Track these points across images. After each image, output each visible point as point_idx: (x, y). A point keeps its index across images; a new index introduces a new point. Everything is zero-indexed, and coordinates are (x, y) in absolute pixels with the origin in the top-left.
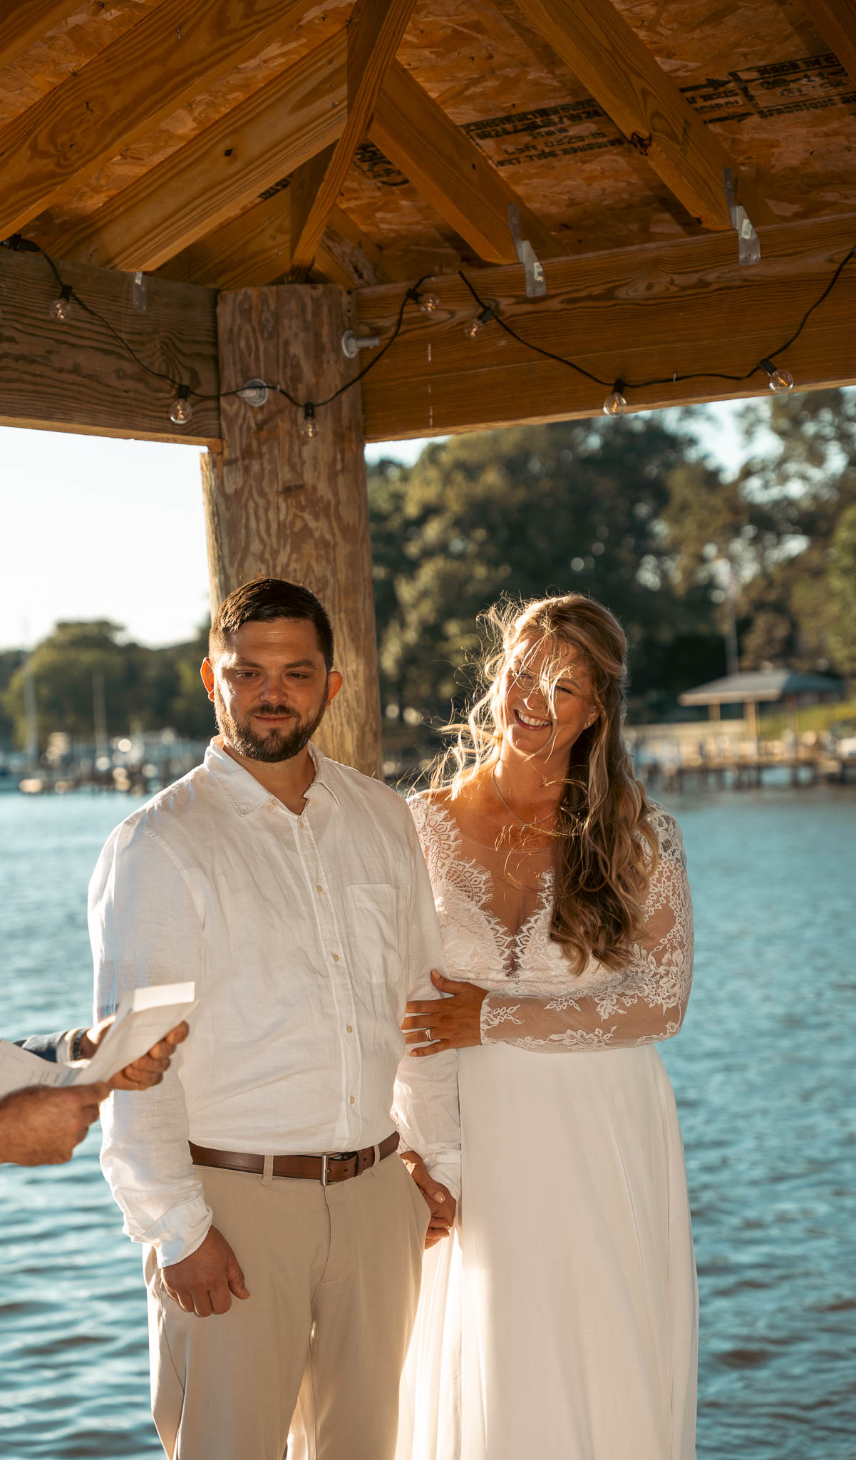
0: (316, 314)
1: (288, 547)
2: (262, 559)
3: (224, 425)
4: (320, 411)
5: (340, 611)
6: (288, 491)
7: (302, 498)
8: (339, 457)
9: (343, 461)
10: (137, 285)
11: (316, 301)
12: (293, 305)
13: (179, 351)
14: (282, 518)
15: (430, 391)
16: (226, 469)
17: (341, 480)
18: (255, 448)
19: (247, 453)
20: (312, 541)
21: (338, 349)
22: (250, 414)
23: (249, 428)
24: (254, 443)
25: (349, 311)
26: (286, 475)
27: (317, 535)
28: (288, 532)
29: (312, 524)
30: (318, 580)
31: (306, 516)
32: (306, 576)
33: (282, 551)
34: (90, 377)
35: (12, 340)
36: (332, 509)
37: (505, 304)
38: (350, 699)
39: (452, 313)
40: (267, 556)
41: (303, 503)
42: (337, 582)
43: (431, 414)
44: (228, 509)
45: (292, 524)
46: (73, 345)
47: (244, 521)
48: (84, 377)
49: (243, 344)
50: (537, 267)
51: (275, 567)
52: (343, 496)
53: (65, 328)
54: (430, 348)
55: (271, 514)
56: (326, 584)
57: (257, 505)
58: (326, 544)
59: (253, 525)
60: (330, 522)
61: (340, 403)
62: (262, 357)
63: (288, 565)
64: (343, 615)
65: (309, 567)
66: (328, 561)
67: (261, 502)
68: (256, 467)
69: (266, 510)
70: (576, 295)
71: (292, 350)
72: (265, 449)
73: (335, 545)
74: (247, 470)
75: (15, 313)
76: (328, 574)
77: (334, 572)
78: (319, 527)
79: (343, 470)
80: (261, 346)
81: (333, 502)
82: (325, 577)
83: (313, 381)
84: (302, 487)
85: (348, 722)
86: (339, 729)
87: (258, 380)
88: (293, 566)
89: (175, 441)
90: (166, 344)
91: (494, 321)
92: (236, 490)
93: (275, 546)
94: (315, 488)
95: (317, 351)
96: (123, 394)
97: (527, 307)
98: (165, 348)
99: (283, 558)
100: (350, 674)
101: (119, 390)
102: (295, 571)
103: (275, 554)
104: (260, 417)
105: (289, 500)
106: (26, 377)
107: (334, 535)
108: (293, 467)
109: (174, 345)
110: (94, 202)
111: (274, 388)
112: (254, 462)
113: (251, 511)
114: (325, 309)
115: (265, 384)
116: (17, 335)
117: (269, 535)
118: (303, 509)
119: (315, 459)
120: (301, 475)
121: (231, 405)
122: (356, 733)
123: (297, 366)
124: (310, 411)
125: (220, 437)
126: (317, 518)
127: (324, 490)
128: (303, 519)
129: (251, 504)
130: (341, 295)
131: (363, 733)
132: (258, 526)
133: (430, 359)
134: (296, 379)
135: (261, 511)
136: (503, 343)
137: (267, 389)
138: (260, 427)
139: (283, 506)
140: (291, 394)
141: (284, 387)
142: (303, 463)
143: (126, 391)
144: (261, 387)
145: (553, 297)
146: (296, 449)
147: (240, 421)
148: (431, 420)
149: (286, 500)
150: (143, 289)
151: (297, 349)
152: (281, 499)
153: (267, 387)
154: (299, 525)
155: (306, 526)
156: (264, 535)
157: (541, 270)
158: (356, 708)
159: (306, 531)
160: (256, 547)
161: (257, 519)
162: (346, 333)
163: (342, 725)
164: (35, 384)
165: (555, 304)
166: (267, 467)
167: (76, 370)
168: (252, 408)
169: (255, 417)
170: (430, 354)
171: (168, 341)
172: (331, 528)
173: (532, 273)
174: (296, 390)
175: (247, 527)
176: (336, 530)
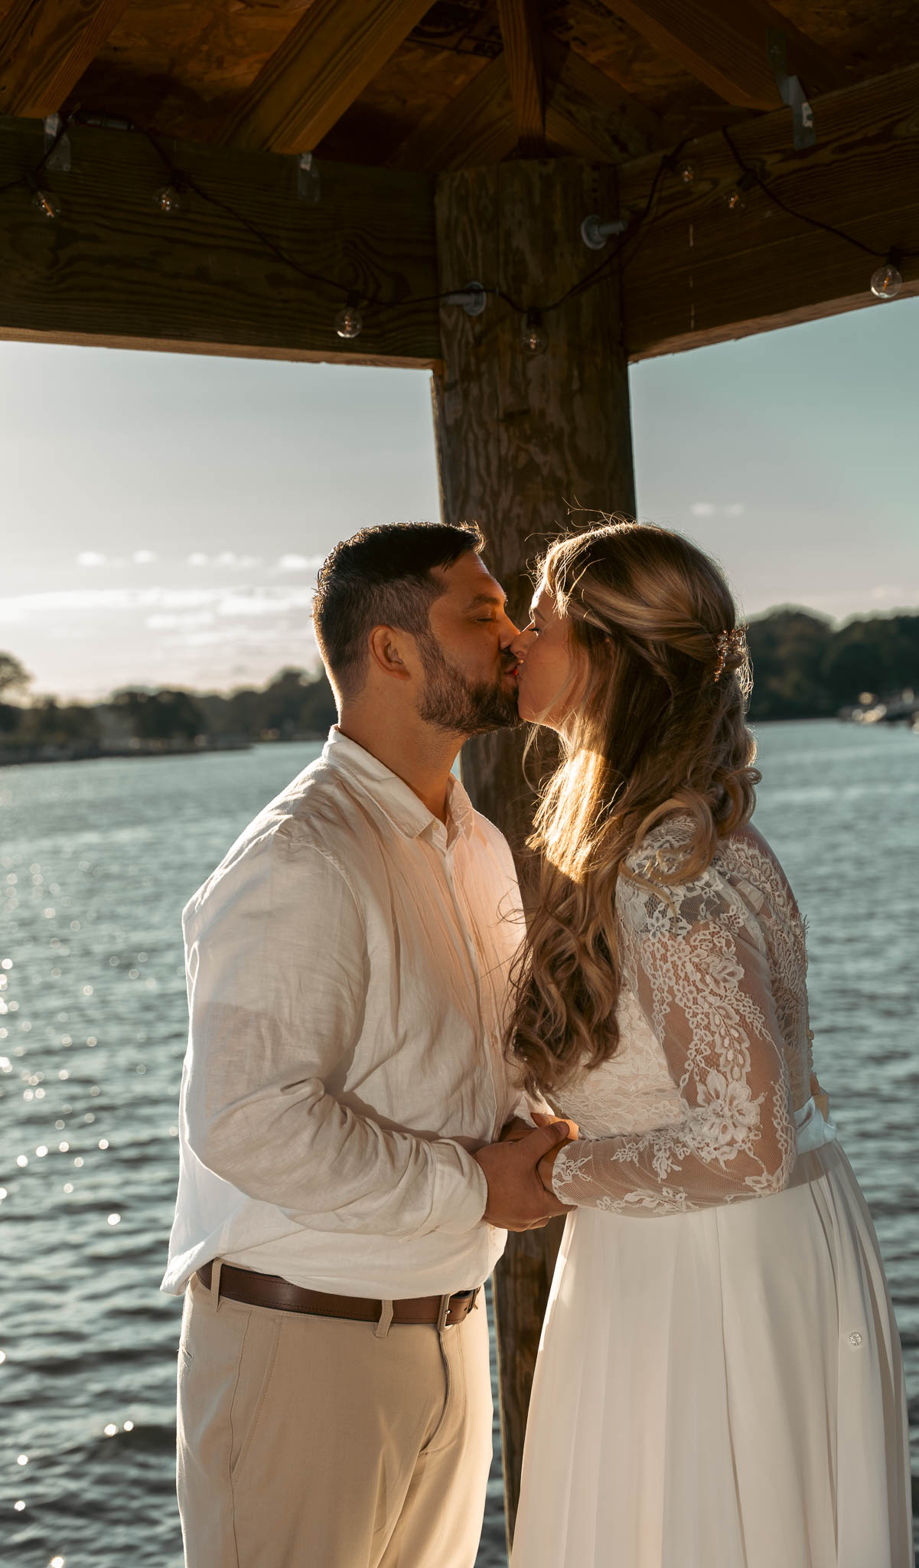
0: (546, 195)
1: (511, 487)
2: (482, 504)
3: (443, 341)
4: (550, 316)
6: (510, 418)
7: (527, 426)
8: (576, 373)
9: (581, 380)
10: (304, 171)
11: (546, 180)
12: (516, 187)
13: (376, 252)
14: (503, 452)
15: (691, 285)
16: (446, 395)
17: (578, 402)
18: (473, 368)
19: (466, 375)
20: (539, 479)
21: (575, 239)
22: (468, 326)
23: (467, 343)
24: (473, 360)
25: (594, 190)
26: (507, 399)
27: (545, 471)
28: (510, 469)
29: (540, 459)
30: (546, 528)
31: (533, 449)
32: (531, 523)
33: (503, 494)
34: (225, 284)
35: (95, 239)
36: (566, 440)
37: (773, 163)
39: (715, 182)
40: (488, 499)
41: (529, 432)
43: (693, 314)
44: (449, 444)
45: (515, 458)
46: (196, 244)
47: (464, 459)
48: (214, 284)
49: (460, 239)
50: (806, 109)
51: (496, 512)
52: (582, 423)
53: (178, 224)
54: (691, 230)
55: (491, 447)
57: (476, 436)
58: (558, 483)
59: (473, 462)
60: (562, 455)
62: (480, 254)
63: (510, 510)
65: (536, 512)
67: (480, 434)
68: (474, 391)
69: (486, 443)
70: (849, 140)
71: (515, 243)
72: (484, 367)
73: (569, 483)
74: (466, 394)
75: (93, 205)
76: (560, 520)
78: (548, 461)
79: (581, 391)
80: (479, 240)
81: (567, 430)
82: (555, 523)
83: (542, 279)
84: (526, 412)
87: (476, 283)
88: (516, 510)
89: (374, 363)
90: (353, 244)
91: (758, 187)
92: (456, 421)
93: (496, 487)
94: (542, 414)
95: (547, 242)
96: (280, 305)
97: (795, 164)
98: (353, 249)
99: (504, 501)
101: (274, 300)
102: (518, 517)
103: (496, 496)
104: (478, 328)
105: (511, 430)
106: (114, 284)
107: (567, 471)
108: (516, 389)
109: (367, 244)
110: (243, 73)
111: (493, 291)
112: (472, 385)
113: (471, 445)
114: (559, 188)
115: (482, 287)
116: (96, 231)
117: (489, 474)
118: (528, 440)
119: (544, 377)
120: (525, 398)
121: (450, 316)
123: (521, 262)
124: (536, 319)
125: (439, 356)
126: (544, 450)
127: (554, 415)
128: (528, 452)
129: (471, 436)
130: (582, 171)
132: (478, 464)
133: (692, 243)
134: (520, 278)
135: (481, 445)
136: (768, 214)
137: (484, 294)
138: (478, 340)
139: (504, 437)
140: (514, 297)
141: (504, 289)
142: (528, 383)
143: (283, 301)
144: (478, 292)
145: (825, 145)
146: (519, 365)
147: (459, 334)
148: (692, 322)
149: (507, 429)
150: (314, 175)
151: (521, 241)
152: (502, 429)
153: (485, 290)
154: (522, 460)
155: (531, 461)
156: (483, 472)
157: (810, 112)
159: (532, 467)
160: (476, 489)
161: (477, 455)
162: (589, 218)
164: (130, 292)
165: (825, 156)
166: (487, 390)
167: (201, 275)
168: (470, 317)
169: (473, 328)
170: (691, 238)
171: (357, 240)
172: (565, 463)
173: (800, 116)
174: (519, 292)
175: (467, 464)
176: (571, 466)
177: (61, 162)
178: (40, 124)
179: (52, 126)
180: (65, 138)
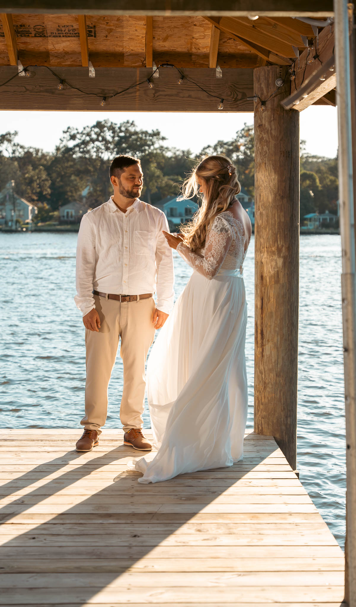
0: (268, 75)
4: (267, 103)
5: (270, 161)
6: (259, 126)
8: (272, 116)
9: (273, 117)
10: (217, 71)
11: (268, 71)
12: (263, 73)
13: (237, 88)
14: (258, 134)
17: (272, 123)
20: (264, 141)
21: (274, 84)
24: (255, 112)
25: (280, 73)
26: (259, 122)
27: (265, 139)
30: (264, 152)
31: (263, 133)
32: (262, 150)
34: (195, 98)
35: (164, 91)
36: (269, 131)
38: (271, 186)
42: (269, 152)
45: (260, 135)
46: (189, 90)
48: (193, 98)
52: (273, 127)
53: (185, 86)
56: (266, 153)
57: (255, 130)
58: (267, 141)
60: (268, 135)
61: (274, 100)
62: (257, 88)
64: (271, 162)
65: (262, 148)
66: (267, 147)
69: (256, 132)
71: (262, 86)
72: (256, 114)
73: (270, 142)
75: (164, 84)
76: (267, 150)
77: (269, 149)
78: (265, 136)
79: (273, 120)
81: (270, 129)
82: (266, 151)
83: (266, 94)
85: (270, 193)
86: (267, 194)
88: (260, 148)
90: (231, 87)
94: (265, 125)
95: (268, 85)
96: (210, 102)
98: (230, 87)
99: (258, 145)
100: (272, 179)
101: (208, 101)
105: (259, 129)
106: (169, 100)
107: (269, 138)
108: (260, 120)
109: (235, 86)
110: (205, 50)
114: (271, 73)
116: (164, 89)
118: (262, 131)
119: (265, 117)
120: (262, 121)
122: (273, 196)
123: (263, 90)
124: (263, 103)
127: (267, 125)
128: (262, 134)
130: (277, 68)
131: (275, 196)
134: (262, 94)
138: (256, 108)
139: (258, 131)
140: (261, 98)
142: (263, 118)
143: (211, 101)
146: (261, 114)
150: (220, 72)
153: (257, 97)
154: (261, 136)
155: (262, 136)
158: (273, 188)
159: (262, 138)
162: (278, 79)
163: (268, 193)
164: (172, 102)
166: (256, 119)
167: (190, 96)
168: (256, 103)
171: (232, 86)
172: (269, 137)
174: (262, 97)
176: (270, 137)
177: (156, 75)
178: (152, 68)
179: (155, 68)
180: (157, 70)
